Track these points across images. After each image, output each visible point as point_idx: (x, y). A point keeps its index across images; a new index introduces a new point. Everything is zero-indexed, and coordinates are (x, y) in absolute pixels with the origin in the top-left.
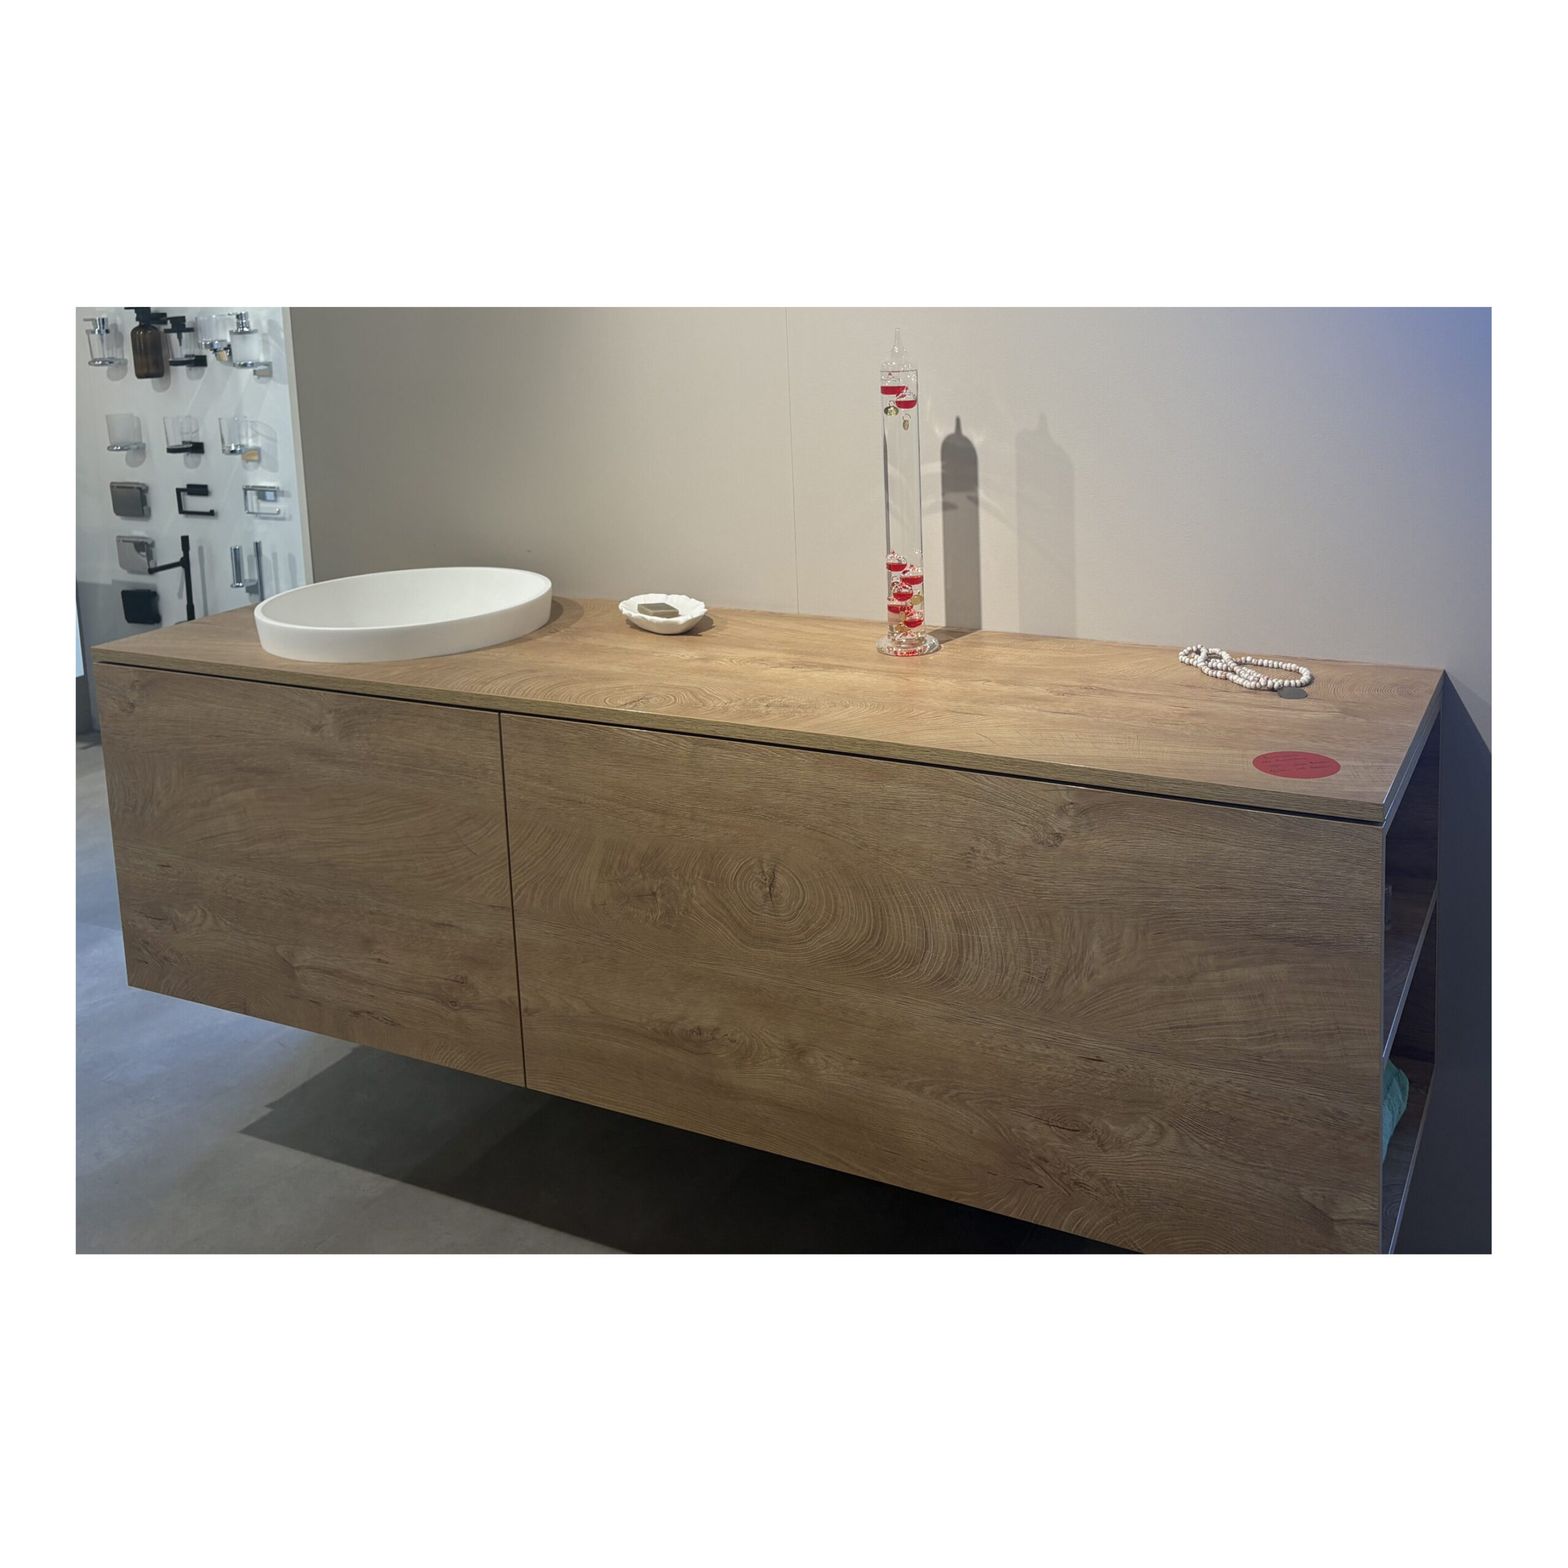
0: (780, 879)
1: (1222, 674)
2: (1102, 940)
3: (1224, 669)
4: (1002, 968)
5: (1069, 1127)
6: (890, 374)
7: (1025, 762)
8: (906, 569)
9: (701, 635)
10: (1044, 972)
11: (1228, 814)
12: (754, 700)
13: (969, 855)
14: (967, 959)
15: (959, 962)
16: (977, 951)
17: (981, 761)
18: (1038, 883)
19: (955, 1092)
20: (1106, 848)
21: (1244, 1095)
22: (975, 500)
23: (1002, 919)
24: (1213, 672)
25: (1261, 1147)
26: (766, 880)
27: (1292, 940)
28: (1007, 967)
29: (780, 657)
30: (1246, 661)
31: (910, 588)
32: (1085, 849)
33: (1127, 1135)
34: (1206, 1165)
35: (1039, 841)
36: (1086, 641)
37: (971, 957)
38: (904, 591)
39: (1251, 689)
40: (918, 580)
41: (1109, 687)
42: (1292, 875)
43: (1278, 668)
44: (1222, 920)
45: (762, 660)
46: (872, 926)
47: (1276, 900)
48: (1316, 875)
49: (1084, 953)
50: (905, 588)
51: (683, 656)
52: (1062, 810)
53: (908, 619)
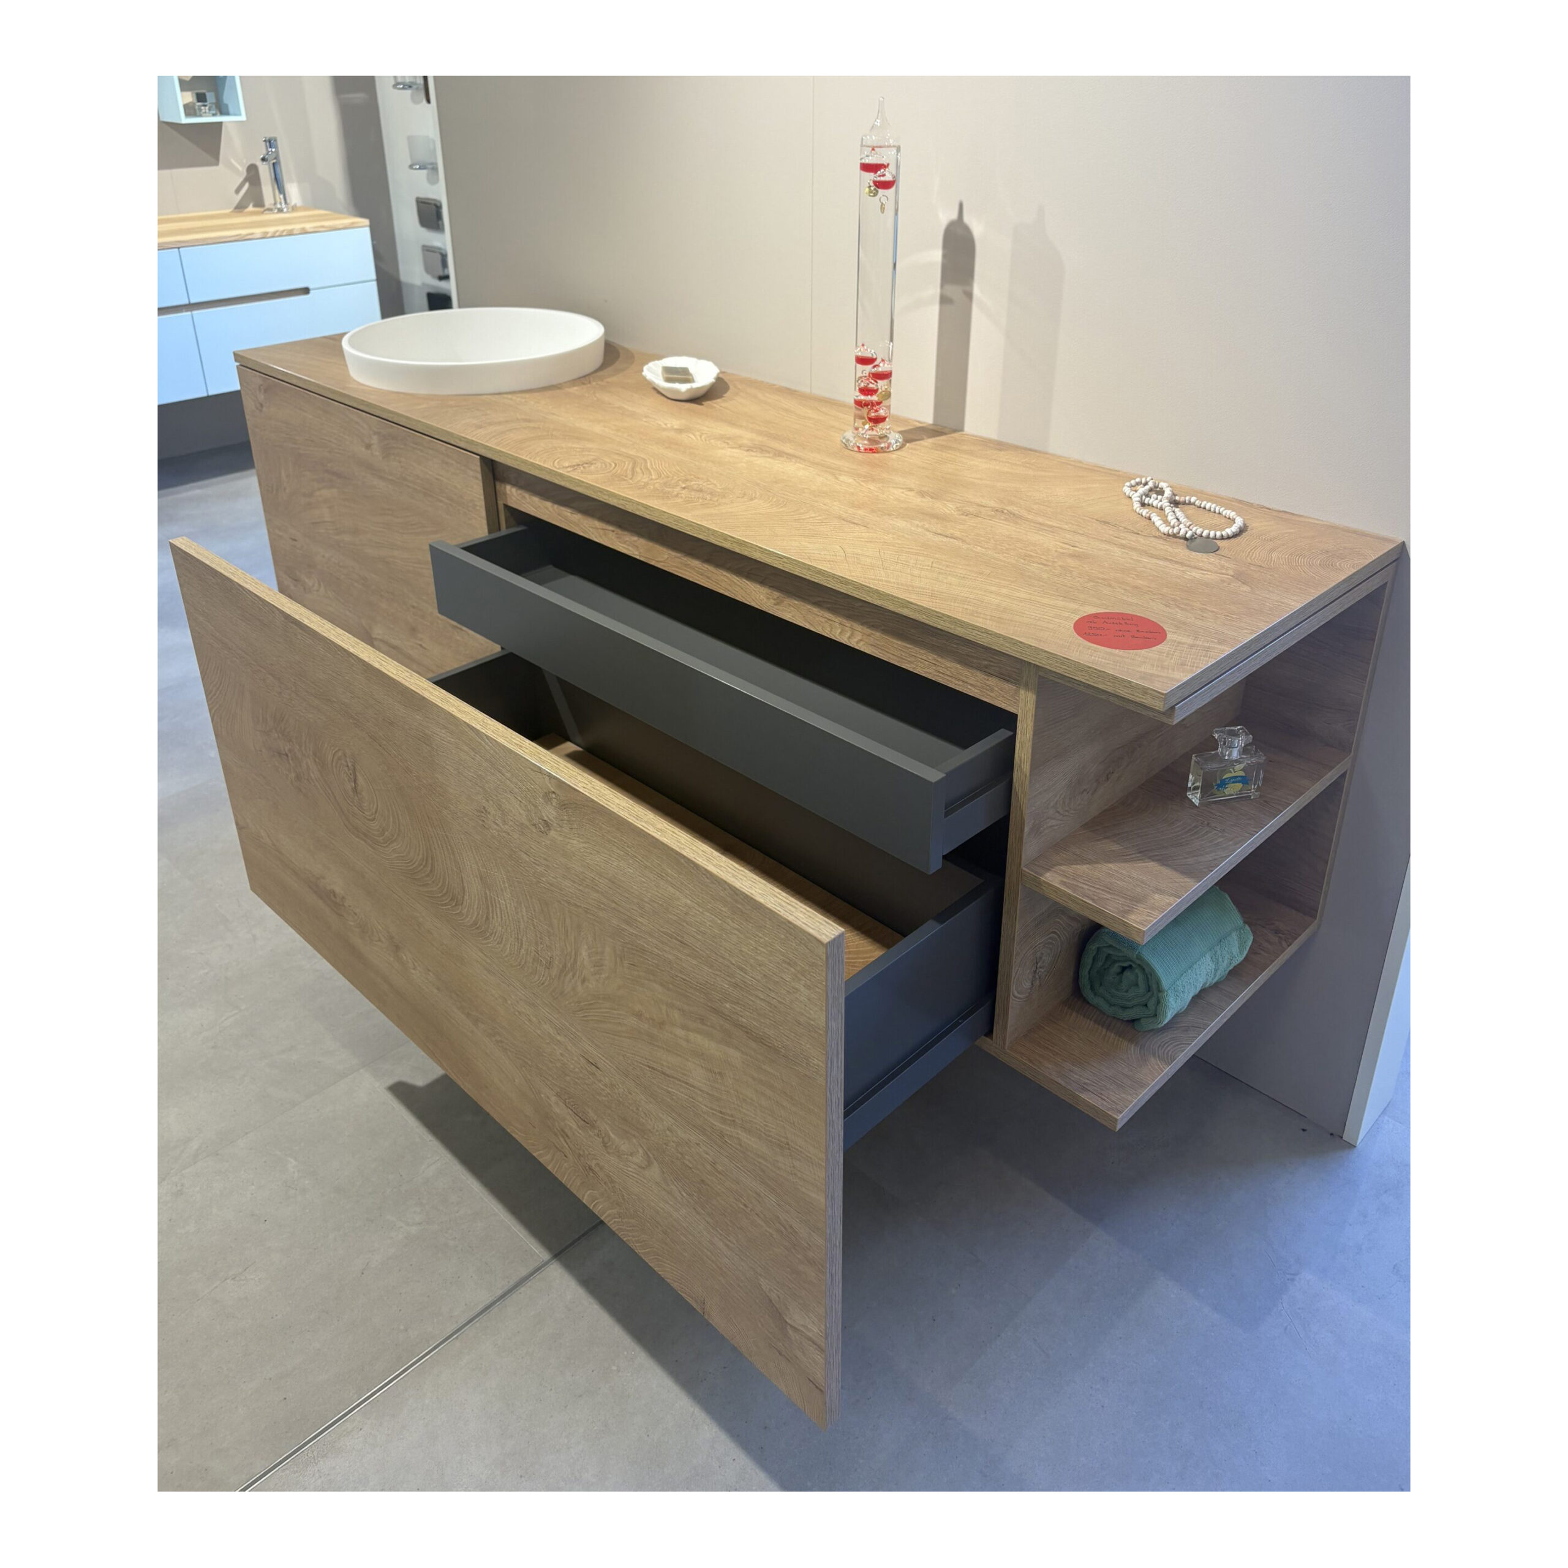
1: (1147, 513)
3: (1159, 507)
7: (856, 584)
8: (876, 363)
9: (702, 405)
12: (679, 480)
22: (970, 296)
24: (1140, 509)
29: (747, 437)
30: (1190, 502)
31: (875, 383)
36: (1053, 455)
38: (871, 386)
40: (886, 376)
41: (1020, 512)
45: (729, 438)
50: (871, 383)
51: (666, 424)
53: (873, 414)
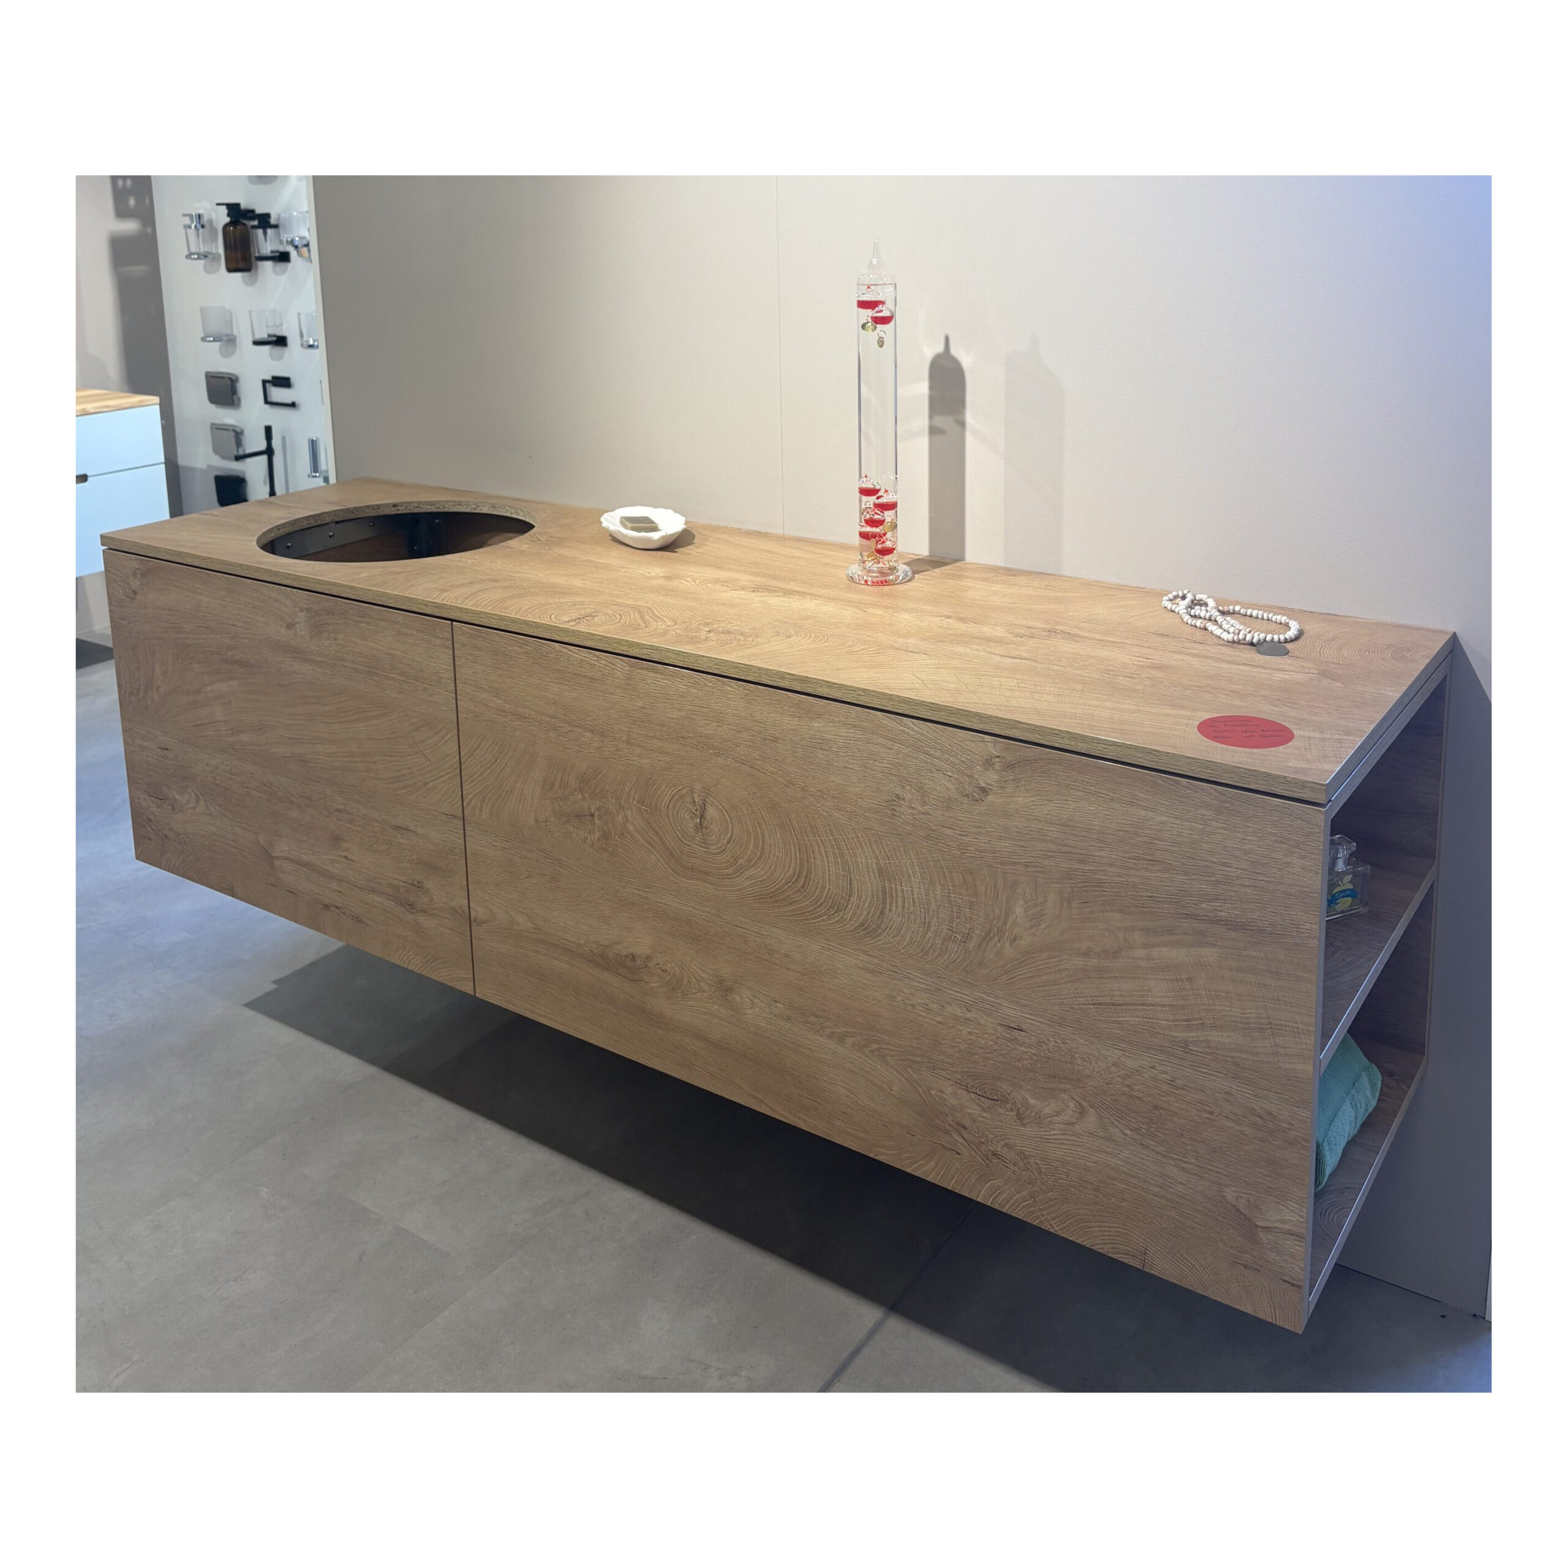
0: (711, 812)
1: (1201, 623)
2: (1026, 903)
3: (1207, 617)
4: (925, 923)
5: (988, 1095)
6: (869, 287)
7: (951, 709)
9: (676, 552)
10: (967, 931)
11: (1160, 782)
12: (699, 624)
13: (894, 803)
14: (890, 910)
15: (882, 913)
16: (900, 904)
17: (908, 705)
18: (964, 838)
19: (875, 1046)
20: (1032, 807)
21: (1168, 1083)
22: (962, 424)
23: (925, 872)
24: (1192, 620)
25: (1183, 1140)
26: (697, 810)
27: (1223, 923)
28: (929, 923)
30: (1234, 611)
32: (1012, 806)
33: (1046, 1111)
34: (1126, 1152)
35: (964, 794)
37: (894, 908)
39: (1229, 642)
41: (1075, 631)
42: (1225, 853)
43: (1268, 620)
44: (1150, 894)
46: (798, 868)
47: (1207, 879)
48: (1250, 856)
49: (1007, 916)
52: (988, 763)
53: (880, 546)
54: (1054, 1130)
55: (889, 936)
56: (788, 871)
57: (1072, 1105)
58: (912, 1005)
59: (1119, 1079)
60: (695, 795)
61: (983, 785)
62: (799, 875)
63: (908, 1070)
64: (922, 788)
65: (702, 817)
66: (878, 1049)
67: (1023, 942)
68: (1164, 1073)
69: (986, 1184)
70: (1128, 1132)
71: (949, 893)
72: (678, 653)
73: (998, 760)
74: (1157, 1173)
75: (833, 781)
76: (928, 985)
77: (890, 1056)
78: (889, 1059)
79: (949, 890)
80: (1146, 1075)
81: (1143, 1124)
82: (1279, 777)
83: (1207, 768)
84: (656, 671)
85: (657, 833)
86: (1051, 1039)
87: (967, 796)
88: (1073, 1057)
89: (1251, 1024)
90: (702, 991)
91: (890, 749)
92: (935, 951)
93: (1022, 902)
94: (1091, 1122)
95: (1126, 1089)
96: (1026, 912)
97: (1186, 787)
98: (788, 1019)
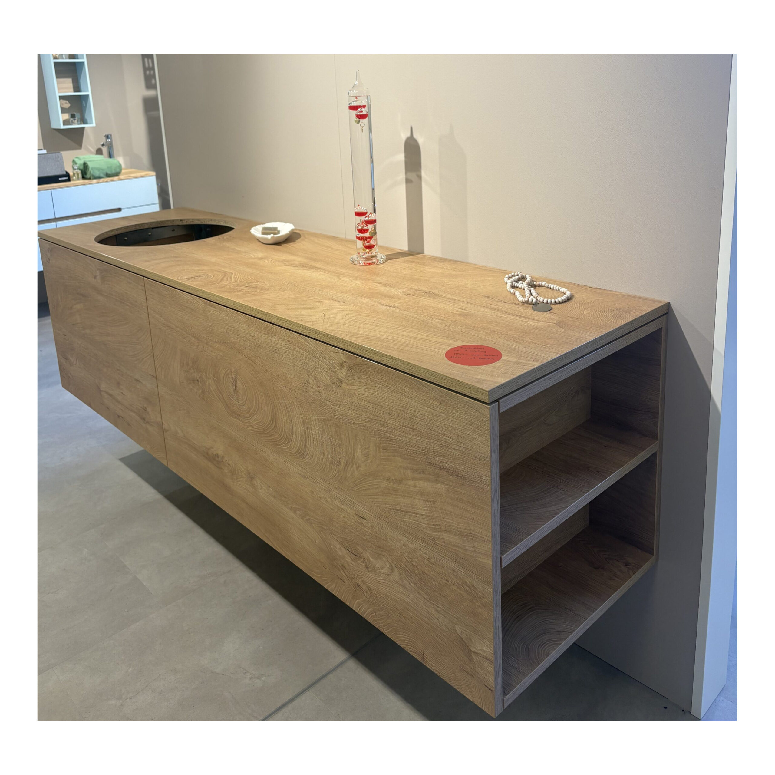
0: (239, 383)
2: (362, 447)
4: (322, 453)
5: (353, 552)
7: (325, 334)
9: (282, 246)
10: (339, 460)
11: (413, 382)
12: (246, 283)
13: (306, 385)
14: (308, 444)
15: (305, 446)
16: (312, 441)
17: (308, 330)
18: (334, 407)
19: (308, 517)
20: (361, 392)
21: (427, 560)
22: (420, 177)
23: (320, 425)
25: (436, 593)
26: (233, 382)
27: (447, 470)
28: (324, 453)
29: (299, 260)
30: (542, 285)
32: (352, 391)
33: (377, 566)
34: (412, 595)
36: (470, 263)
37: (310, 443)
42: (445, 428)
44: (413, 449)
45: (287, 261)
46: (272, 417)
47: (438, 443)
48: (456, 431)
49: (354, 453)
52: (341, 365)
54: (381, 577)
55: (309, 458)
56: (269, 418)
57: (388, 564)
58: (320, 498)
59: (406, 554)
60: (233, 374)
61: (340, 378)
62: (273, 421)
63: (321, 532)
64: (316, 377)
65: (236, 386)
66: (309, 519)
67: (362, 469)
68: (425, 554)
69: (356, 600)
70: (412, 584)
71: (330, 437)
72: (220, 297)
73: (345, 364)
74: (426, 610)
75: (282, 371)
76: (325, 487)
77: (314, 524)
78: (313, 525)
79: (330, 435)
80: (418, 554)
81: (418, 581)
82: (465, 384)
83: (433, 375)
84: (214, 307)
85: (221, 393)
86: (377, 526)
87: (334, 383)
88: (386, 538)
89: (462, 532)
90: (242, 477)
91: (302, 355)
92: (327, 469)
93: (360, 446)
94: (396, 576)
95: (410, 560)
96: (362, 452)
97: (425, 386)
98: (275, 497)
